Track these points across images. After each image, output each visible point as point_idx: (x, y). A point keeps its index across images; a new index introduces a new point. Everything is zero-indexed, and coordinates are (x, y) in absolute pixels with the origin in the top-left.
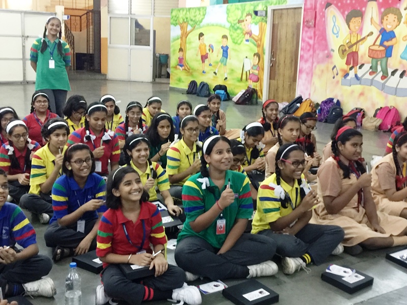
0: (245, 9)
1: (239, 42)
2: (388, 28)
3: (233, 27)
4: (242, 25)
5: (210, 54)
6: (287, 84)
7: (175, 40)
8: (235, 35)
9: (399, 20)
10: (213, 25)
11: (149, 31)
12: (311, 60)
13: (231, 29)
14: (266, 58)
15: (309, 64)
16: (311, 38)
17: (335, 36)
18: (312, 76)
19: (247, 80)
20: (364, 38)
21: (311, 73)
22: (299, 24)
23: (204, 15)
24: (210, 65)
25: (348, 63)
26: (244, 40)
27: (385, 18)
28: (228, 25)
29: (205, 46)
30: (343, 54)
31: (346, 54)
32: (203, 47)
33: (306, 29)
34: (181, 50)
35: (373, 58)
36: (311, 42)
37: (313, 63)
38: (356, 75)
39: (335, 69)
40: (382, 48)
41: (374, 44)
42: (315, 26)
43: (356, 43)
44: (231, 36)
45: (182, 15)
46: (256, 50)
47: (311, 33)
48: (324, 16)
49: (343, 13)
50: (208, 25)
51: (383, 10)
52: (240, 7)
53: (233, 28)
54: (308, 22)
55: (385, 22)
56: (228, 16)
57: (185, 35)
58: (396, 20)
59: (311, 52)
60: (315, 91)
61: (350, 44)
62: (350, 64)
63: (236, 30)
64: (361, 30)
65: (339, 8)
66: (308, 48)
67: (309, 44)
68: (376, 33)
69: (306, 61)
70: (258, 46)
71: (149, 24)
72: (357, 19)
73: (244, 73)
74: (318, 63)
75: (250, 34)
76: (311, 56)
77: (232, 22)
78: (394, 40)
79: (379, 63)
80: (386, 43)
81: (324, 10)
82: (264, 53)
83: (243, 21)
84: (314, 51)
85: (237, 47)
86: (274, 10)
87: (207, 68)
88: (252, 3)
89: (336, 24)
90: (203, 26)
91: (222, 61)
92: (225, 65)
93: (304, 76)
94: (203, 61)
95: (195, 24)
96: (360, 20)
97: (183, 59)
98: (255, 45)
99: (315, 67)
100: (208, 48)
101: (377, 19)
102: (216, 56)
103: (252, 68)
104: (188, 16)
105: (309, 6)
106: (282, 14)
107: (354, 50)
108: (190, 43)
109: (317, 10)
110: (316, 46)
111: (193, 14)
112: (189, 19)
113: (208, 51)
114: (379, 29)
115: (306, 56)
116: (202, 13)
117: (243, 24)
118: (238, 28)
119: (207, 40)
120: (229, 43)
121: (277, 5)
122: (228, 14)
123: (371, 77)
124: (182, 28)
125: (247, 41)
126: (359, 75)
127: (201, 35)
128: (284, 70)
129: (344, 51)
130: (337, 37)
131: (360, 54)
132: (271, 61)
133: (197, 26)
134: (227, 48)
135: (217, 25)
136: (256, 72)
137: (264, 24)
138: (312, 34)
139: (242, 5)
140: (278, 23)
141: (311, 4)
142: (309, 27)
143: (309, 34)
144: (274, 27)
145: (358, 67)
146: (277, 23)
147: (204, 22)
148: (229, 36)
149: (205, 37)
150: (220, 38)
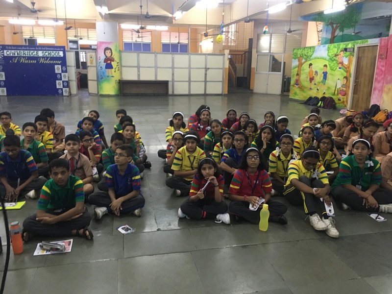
0: (339, 47)
1: (334, 69)
4: (336, 58)
5: (315, 77)
6: (365, 98)
7: (294, 68)
8: (332, 64)
10: (318, 58)
11: (281, 63)
12: (382, 81)
14: (352, 79)
15: (380, 84)
16: (383, 66)
18: (382, 92)
19: (338, 94)
21: (381, 90)
22: (376, 56)
23: (313, 52)
24: (315, 84)
26: (338, 68)
28: (328, 58)
29: (313, 72)
32: (311, 73)
33: (380, 60)
34: (297, 74)
36: (383, 69)
37: (383, 84)
42: (386, 58)
44: (329, 65)
45: (299, 52)
46: (345, 74)
47: (383, 63)
50: (315, 58)
52: (336, 46)
53: (331, 60)
54: (381, 55)
56: (328, 52)
57: (301, 65)
59: (383, 76)
60: (383, 102)
63: (333, 61)
66: (381, 73)
67: (381, 70)
69: (379, 82)
70: (347, 72)
71: (281, 58)
73: (337, 89)
74: (387, 83)
75: (342, 63)
76: (382, 78)
77: (331, 56)
82: (350, 77)
83: (338, 55)
84: (385, 76)
85: (333, 72)
86: (359, 48)
87: (313, 86)
88: (345, 43)
90: (313, 59)
91: (322, 82)
92: (324, 84)
93: (377, 92)
94: (311, 82)
95: (308, 57)
97: (298, 80)
98: (345, 71)
99: (385, 87)
100: (314, 73)
102: (319, 78)
103: (342, 86)
104: (303, 53)
105: (383, 44)
106: (364, 50)
108: (303, 70)
109: (389, 47)
110: (386, 72)
111: (306, 52)
112: (304, 55)
113: (314, 75)
115: (379, 78)
116: (312, 51)
117: (338, 57)
119: (314, 68)
120: (328, 70)
121: (362, 44)
122: (328, 51)
124: (299, 61)
125: (340, 68)
127: (311, 65)
128: (363, 88)
132: (355, 82)
133: (308, 59)
134: (326, 73)
135: (321, 58)
136: (344, 89)
137: (351, 57)
139: (338, 45)
140: (362, 57)
141: (385, 43)
142: (382, 59)
143: (382, 63)
144: (359, 60)
146: (360, 56)
147: (313, 56)
148: (328, 66)
149: (313, 66)
150: (322, 67)
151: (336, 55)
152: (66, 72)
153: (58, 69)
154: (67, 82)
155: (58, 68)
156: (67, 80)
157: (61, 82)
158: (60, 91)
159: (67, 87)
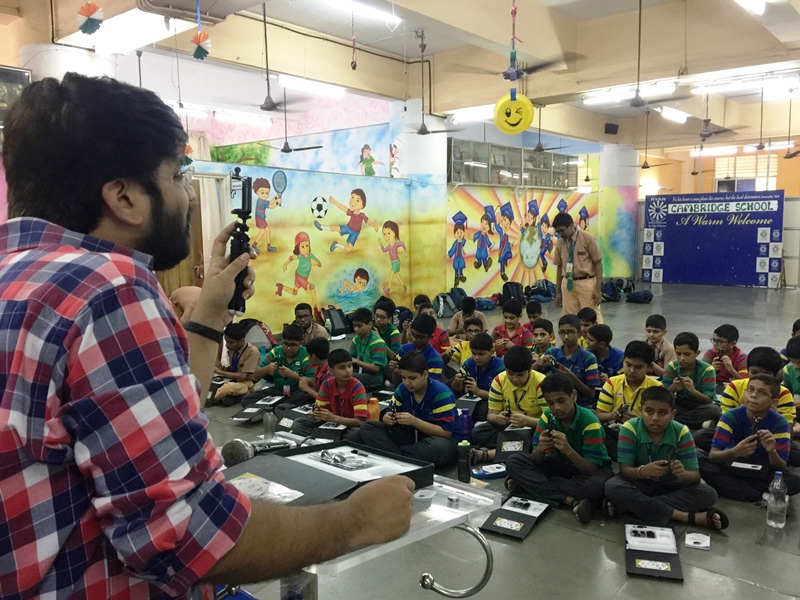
152: (780, 240)
153: (763, 235)
154: (779, 260)
155: (764, 233)
156: (780, 256)
157: (767, 260)
158: (762, 279)
159: (779, 271)
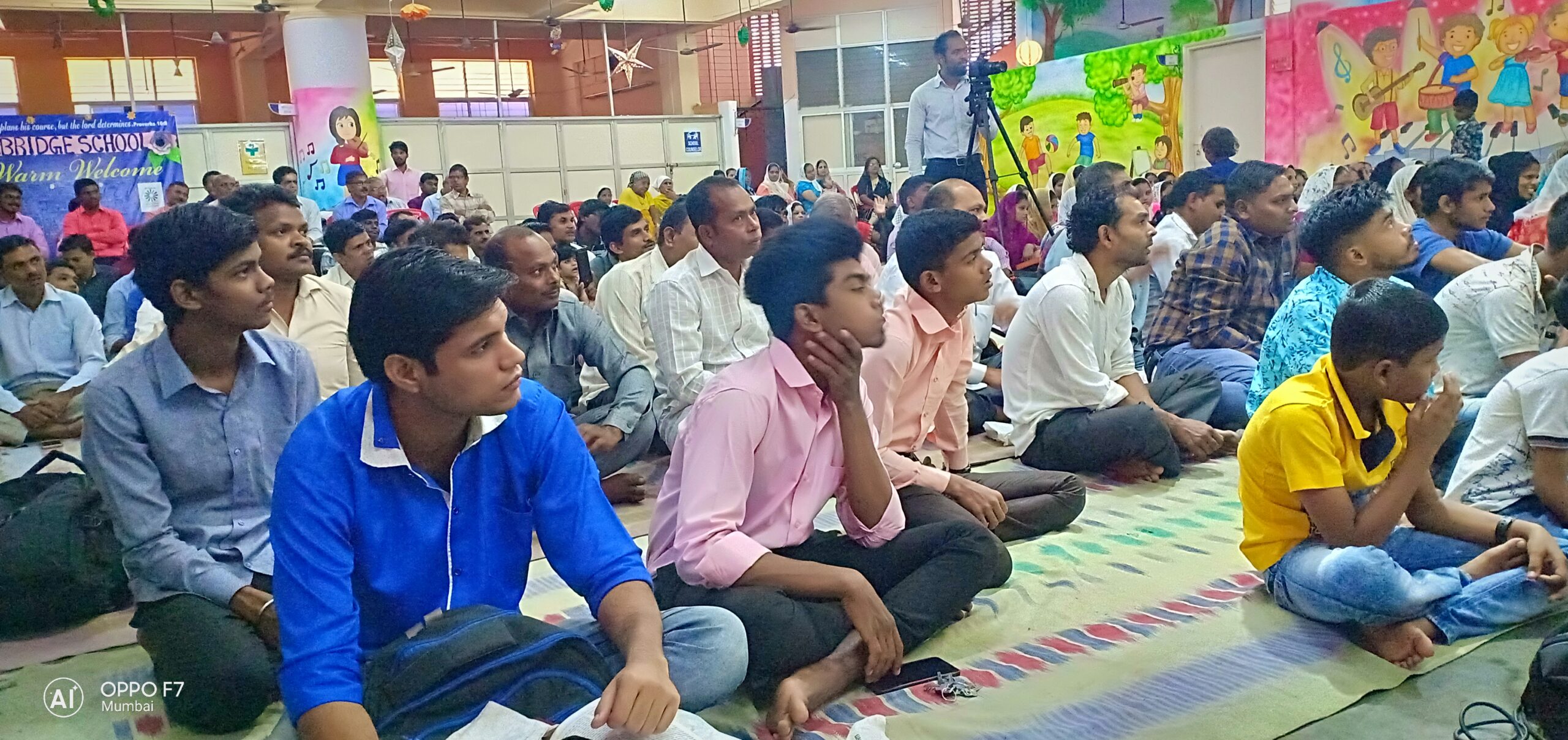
0: (1127, 58)
1: (1119, 121)
2: (1457, 51)
3: (1101, 95)
4: (1121, 90)
5: (1050, 155)
8: (1108, 109)
9: (1479, 36)
10: (1054, 98)
12: (1290, 132)
13: (1098, 99)
15: (1285, 141)
16: (1286, 91)
17: (1343, 80)
20: (1407, 75)
23: (1031, 83)
25: (1374, 126)
26: (1131, 116)
27: (1448, 34)
28: (1090, 93)
29: (1038, 140)
30: (1363, 110)
31: (1370, 110)
32: (1032, 144)
33: (1273, 76)
35: (1429, 110)
36: (1288, 99)
37: (1295, 136)
38: (1396, 146)
39: (1349, 140)
40: (1445, 89)
41: (1429, 85)
42: (1294, 69)
43: (1390, 87)
44: (1099, 112)
46: (1160, 131)
47: (1285, 82)
48: (1314, 46)
49: (1355, 37)
50: (1042, 99)
51: (1441, 20)
52: (1115, 56)
53: (1103, 96)
54: (1277, 62)
55: (1448, 41)
56: (1089, 76)
58: (1472, 35)
59: (1289, 118)
61: (1378, 91)
62: (1381, 127)
63: (1110, 99)
64: (1398, 62)
65: (1346, 29)
66: (1282, 110)
67: (1282, 103)
68: (1432, 63)
69: (1280, 135)
70: (1165, 123)
72: (1387, 43)
74: (1310, 133)
75: (1143, 102)
76: (1288, 124)
77: (1099, 85)
78: (1472, 71)
79: (1444, 116)
80: (1454, 79)
81: (1314, 35)
82: (1180, 134)
83: (1126, 80)
84: (1296, 116)
85: (1114, 132)
89: (1342, 58)
90: (1032, 103)
94: (1034, 171)
95: (1011, 103)
96: (1396, 45)
98: (1158, 122)
99: (1304, 142)
100: (1043, 144)
101: (1430, 39)
102: (1064, 156)
103: (1154, 167)
105: (1276, 33)
107: (1387, 100)
109: (1297, 39)
110: (1300, 106)
111: (1004, 84)
113: (1045, 150)
114: (1438, 54)
115: (1277, 126)
116: (1025, 80)
117: (1125, 86)
118: (1115, 95)
121: (1204, 41)
122: (1087, 72)
123: (1430, 145)
125: (1137, 116)
126: (1403, 144)
127: (1026, 120)
129: (1363, 107)
130: (1347, 81)
131: (1400, 105)
133: (1016, 106)
134: (1091, 136)
135: (1063, 97)
137: (1174, 79)
138: (1289, 84)
139: (1120, 52)
141: (1281, 30)
142: (1280, 73)
143: (1281, 85)
145: (1399, 130)
147: (1034, 95)
148: (1092, 114)
149: (1036, 123)
150: (1074, 121)
151: (1116, 83)
